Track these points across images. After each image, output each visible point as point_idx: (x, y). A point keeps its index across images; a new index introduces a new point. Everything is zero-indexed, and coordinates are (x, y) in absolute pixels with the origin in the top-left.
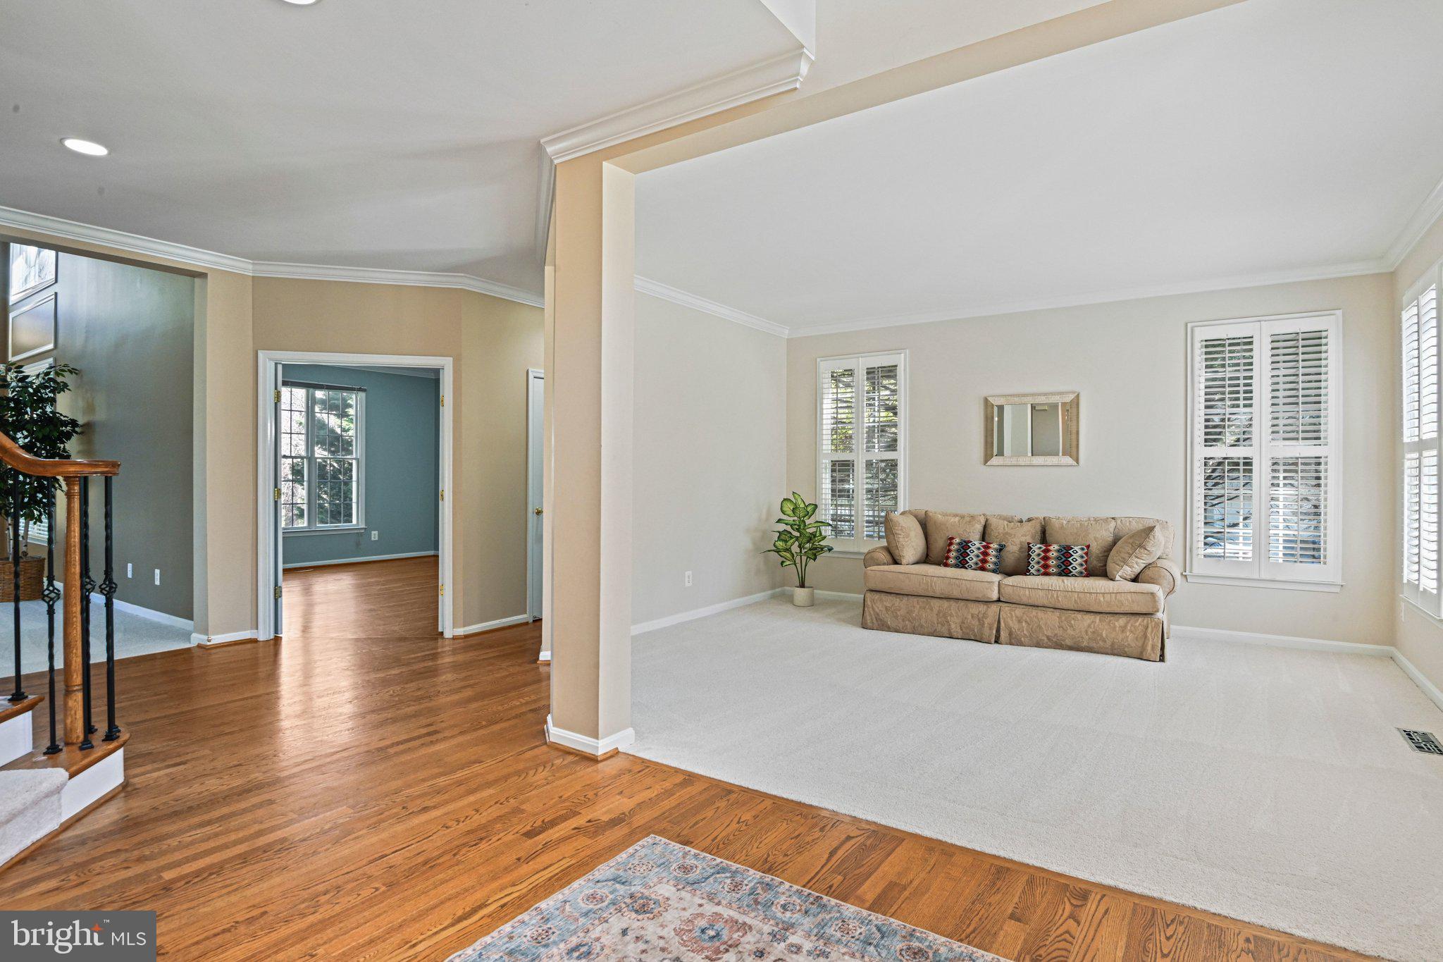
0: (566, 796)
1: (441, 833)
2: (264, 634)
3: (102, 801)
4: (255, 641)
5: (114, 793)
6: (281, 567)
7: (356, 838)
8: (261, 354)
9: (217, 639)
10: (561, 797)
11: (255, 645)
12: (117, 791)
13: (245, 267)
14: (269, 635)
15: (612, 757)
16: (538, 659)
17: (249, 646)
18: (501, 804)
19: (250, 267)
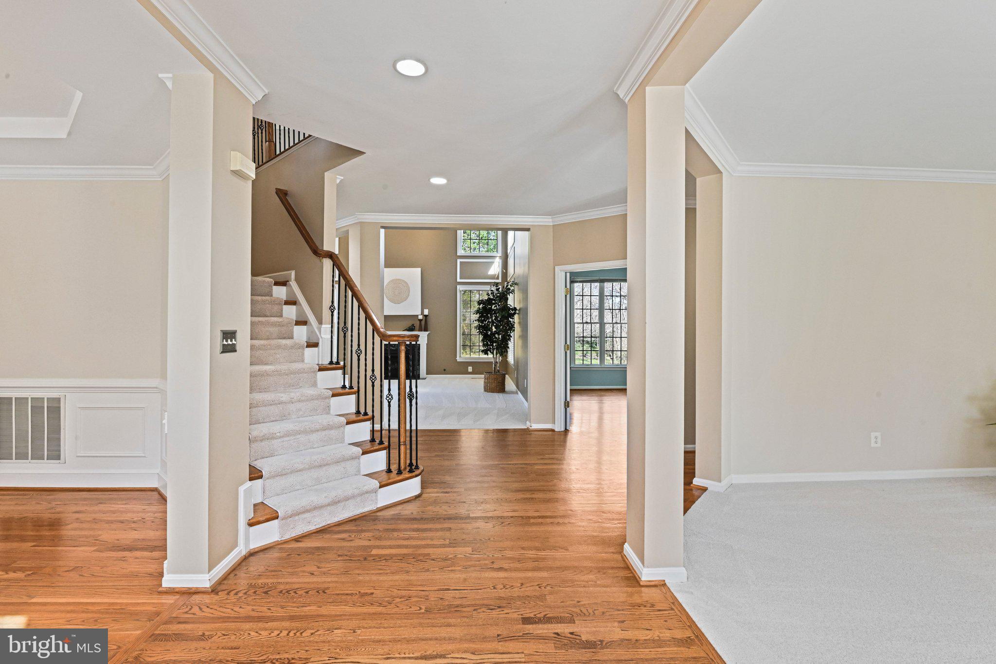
0: (582, 603)
1: (489, 590)
2: (559, 427)
3: (402, 502)
4: (553, 431)
5: (410, 499)
6: (569, 388)
7: (452, 570)
8: (557, 268)
9: (535, 426)
10: (579, 602)
11: (553, 433)
12: (412, 498)
13: (547, 221)
14: (561, 428)
15: (655, 586)
16: (692, 483)
17: (550, 433)
18: (540, 587)
19: (551, 220)
